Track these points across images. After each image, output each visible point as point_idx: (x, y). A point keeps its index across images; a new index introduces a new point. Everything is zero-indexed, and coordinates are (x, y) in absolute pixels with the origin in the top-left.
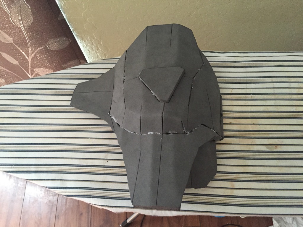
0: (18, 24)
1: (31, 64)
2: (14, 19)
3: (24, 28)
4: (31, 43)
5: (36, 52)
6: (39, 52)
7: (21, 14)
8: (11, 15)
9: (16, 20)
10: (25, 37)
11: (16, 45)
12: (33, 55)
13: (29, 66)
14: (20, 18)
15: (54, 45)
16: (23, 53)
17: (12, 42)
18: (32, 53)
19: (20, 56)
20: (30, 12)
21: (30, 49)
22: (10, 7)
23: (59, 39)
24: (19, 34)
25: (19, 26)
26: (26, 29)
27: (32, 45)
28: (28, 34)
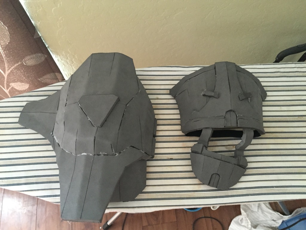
1: (7, 79)
5: (12, 68)
6: (15, 68)
10: (2, 55)
12: (9, 71)
15: (30, 61)
21: (6, 66)
23: (35, 55)
26: (2, 48)
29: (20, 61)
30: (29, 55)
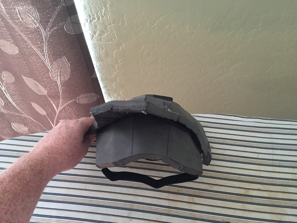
0: (55, 79)
1: (58, 116)
2: (53, 74)
3: (60, 82)
4: (63, 97)
5: (65, 104)
6: (68, 105)
7: (60, 70)
8: (51, 71)
9: (55, 75)
10: (59, 91)
11: (49, 97)
12: (62, 107)
13: (55, 117)
14: (59, 74)
15: (83, 99)
16: (54, 105)
17: (46, 94)
18: (62, 105)
19: (49, 107)
20: (69, 70)
21: (61, 101)
22: (53, 63)
23: (89, 95)
24: (54, 88)
25: (56, 80)
26: (61, 84)
27: (64, 98)
28: (63, 88)
29: (75, 99)
30: (84, 93)
